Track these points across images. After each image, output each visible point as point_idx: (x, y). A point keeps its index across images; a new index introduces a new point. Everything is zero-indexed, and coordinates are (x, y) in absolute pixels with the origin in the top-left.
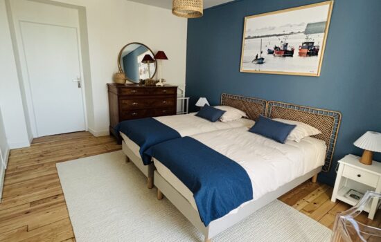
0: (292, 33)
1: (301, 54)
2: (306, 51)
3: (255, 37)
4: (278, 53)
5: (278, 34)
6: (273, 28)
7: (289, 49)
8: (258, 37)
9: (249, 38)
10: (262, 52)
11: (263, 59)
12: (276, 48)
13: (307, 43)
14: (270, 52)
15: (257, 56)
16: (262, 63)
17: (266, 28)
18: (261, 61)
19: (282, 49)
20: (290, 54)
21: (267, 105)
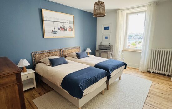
0: (65, 23)
1: (69, 30)
3: (50, 21)
4: (62, 29)
5: (60, 22)
6: (58, 19)
7: (65, 28)
8: (52, 21)
9: (46, 20)
10: (55, 29)
11: (56, 32)
12: (61, 27)
13: (70, 27)
14: (59, 29)
15: (53, 30)
16: (56, 33)
17: (55, 18)
18: (55, 32)
19: (63, 28)
20: (65, 30)
21: (62, 51)
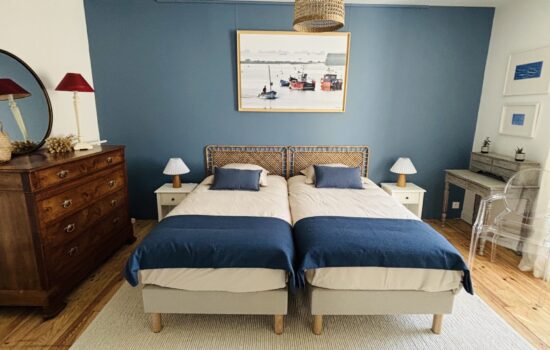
0: (311, 62)
1: (323, 88)
2: (329, 84)
3: (258, 62)
4: (295, 86)
5: (292, 61)
6: (285, 54)
7: (309, 81)
8: (263, 62)
9: (248, 62)
10: (271, 84)
11: (275, 93)
12: (292, 79)
13: (330, 76)
14: (285, 84)
15: (265, 90)
16: (274, 98)
17: (274, 52)
18: (271, 95)
19: (300, 80)
20: (312, 87)
21: (289, 152)
